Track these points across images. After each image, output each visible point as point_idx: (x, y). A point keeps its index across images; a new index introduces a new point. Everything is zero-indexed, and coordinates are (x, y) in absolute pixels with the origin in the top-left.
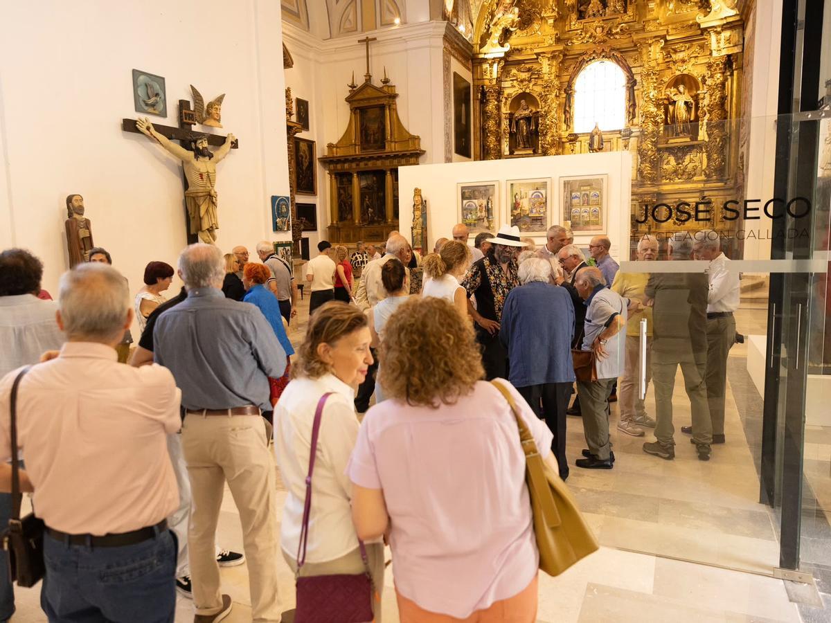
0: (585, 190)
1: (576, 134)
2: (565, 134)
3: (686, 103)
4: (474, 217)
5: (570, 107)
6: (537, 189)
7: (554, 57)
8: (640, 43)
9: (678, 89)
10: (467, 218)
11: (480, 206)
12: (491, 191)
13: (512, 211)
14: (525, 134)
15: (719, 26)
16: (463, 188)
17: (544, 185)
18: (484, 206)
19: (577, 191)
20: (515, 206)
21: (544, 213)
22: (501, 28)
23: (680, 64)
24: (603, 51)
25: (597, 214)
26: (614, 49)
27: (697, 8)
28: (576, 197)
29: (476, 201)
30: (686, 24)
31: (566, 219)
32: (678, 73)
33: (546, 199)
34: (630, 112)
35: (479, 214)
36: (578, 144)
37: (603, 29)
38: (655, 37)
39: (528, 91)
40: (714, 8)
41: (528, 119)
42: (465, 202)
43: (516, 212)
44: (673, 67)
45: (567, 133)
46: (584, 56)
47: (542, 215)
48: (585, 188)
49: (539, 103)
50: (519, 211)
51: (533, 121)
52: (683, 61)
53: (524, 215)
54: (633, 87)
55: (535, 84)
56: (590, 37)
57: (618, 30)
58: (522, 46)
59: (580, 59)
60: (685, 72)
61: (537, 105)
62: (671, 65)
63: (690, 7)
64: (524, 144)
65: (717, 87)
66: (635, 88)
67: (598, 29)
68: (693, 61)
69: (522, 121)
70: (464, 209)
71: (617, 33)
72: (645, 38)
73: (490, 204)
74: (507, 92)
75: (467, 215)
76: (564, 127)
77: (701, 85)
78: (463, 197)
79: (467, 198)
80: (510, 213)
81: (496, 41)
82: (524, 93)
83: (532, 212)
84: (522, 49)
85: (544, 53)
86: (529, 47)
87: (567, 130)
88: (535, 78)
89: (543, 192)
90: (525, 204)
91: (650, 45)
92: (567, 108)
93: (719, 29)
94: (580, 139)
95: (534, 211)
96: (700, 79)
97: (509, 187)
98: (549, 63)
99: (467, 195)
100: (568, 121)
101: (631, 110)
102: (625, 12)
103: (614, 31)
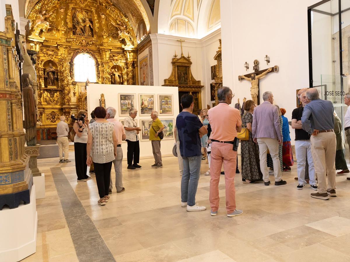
0: (166, 99)
1: (76, 82)
2: (71, 82)
3: (119, 76)
4: (126, 107)
5: (72, 70)
6: (150, 98)
7: (66, 48)
8: (102, 50)
9: (115, 70)
10: (123, 108)
11: (128, 103)
12: (133, 97)
13: (141, 106)
14: (52, 79)
15: (130, 51)
16: (121, 95)
17: (152, 96)
18: (130, 103)
19: (164, 99)
20: (142, 104)
21: (153, 107)
22: (40, 29)
23: (115, 61)
24: (87, 50)
25: (170, 108)
26: (90, 50)
27: (119, 42)
28: (163, 101)
29: (126, 101)
30: (116, 47)
31: (160, 109)
32: (115, 64)
33: (153, 101)
34: (98, 76)
35: (128, 106)
36: (77, 86)
37: (86, 41)
38: (108, 49)
39: (52, 60)
40: (127, 44)
41: (53, 73)
42: (122, 101)
43: (143, 106)
44: (113, 62)
45: (72, 81)
46: (78, 50)
47: (152, 108)
48: (166, 98)
49: (58, 66)
50: (144, 106)
51: (56, 73)
52: (117, 60)
53: (146, 108)
54: (98, 66)
55: (55, 58)
56: (80, 43)
57: (91, 43)
58: (48, 40)
59: (77, 51)
60: (117, 64)
61: (57, 67)
62: (112, 61)
63: (118, 41)
64: (52, 84)
65: (131, 72)
66: (99, 67)
67: (84, 40)
68: (120, 60)
69: (50, 73)
70: (121, 104)
71: (91, 44)
72: (104, 49)
73: (132, 102)
74: (41, 58)
75: (123, 107)
76: (70, 78)
77: (123, 70)
78: (121, 99)
79: (123, 100)
80: (140, 107)
81: (37, 34)
82: (50, 60)
83: (148, 106)
84: (48, 41)
85: (62, 45)
86: (51, 41)
87: (71, 80)
88: (56, 55)
89: (152, 99)
90: (146, 103)
91: (106, 52)
92: (72, 71)
93: (130, 52)
94: (77, 84)
95: (149, 106)
96: (123, 68)
97: (140, 96)
98: (64, 50)
99: (123, 98)
100: (72, 76)
101: (98, 75)
102: (93, 36)
103: (89, 43)
